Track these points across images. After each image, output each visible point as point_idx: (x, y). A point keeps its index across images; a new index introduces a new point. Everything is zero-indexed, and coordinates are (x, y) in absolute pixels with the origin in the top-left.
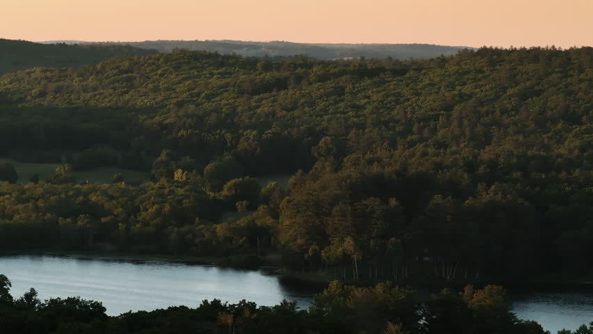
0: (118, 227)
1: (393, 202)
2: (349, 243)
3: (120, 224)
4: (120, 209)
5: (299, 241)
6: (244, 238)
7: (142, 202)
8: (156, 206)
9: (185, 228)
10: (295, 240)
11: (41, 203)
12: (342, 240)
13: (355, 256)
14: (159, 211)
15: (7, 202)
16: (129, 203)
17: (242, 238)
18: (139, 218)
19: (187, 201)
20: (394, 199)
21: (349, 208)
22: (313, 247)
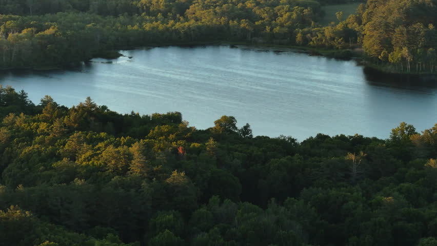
0: (266, 28)
1: (431, 26)
2: (405, 51)
3: (267, 27)
4: (266, 15)
5: (376, 47)
6: (342, 38)
7: (279, 10)
8: (288, 14)
9: (306, 30)
10: (373, 46)
11: (217, 9)
12: (401, 48)
13: (409, 58)
14: (290, 17)
15: (197, 8)
16: (271, 10)
17: (340, 38)
18: (278, 22)
19: (307, 10)
20: (432, 25)
21: (405, 30)
22: (384, 51)
